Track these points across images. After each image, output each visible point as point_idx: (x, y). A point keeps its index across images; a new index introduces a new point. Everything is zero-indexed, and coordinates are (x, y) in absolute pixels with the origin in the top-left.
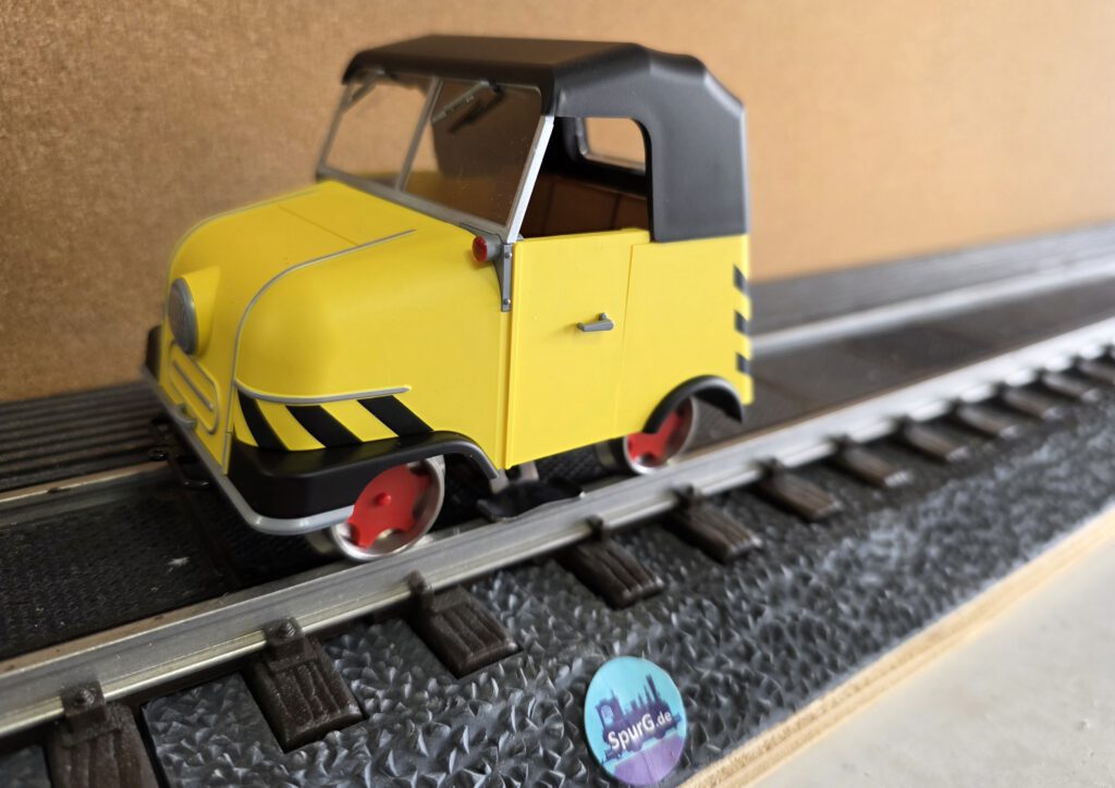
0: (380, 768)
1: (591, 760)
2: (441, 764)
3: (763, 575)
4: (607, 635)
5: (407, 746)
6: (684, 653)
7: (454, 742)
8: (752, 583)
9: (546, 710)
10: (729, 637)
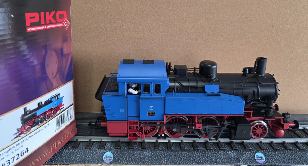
0: (88, 152)
1: (103, 159)
2: (92, 153)
3: (129, 151)
4: (111, 150)
5: (91, 151)
6: (116, 154)
7: (94, 152)
8: (127, 151)
9: (102, 153)
10: (121, 155)
